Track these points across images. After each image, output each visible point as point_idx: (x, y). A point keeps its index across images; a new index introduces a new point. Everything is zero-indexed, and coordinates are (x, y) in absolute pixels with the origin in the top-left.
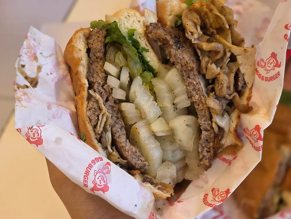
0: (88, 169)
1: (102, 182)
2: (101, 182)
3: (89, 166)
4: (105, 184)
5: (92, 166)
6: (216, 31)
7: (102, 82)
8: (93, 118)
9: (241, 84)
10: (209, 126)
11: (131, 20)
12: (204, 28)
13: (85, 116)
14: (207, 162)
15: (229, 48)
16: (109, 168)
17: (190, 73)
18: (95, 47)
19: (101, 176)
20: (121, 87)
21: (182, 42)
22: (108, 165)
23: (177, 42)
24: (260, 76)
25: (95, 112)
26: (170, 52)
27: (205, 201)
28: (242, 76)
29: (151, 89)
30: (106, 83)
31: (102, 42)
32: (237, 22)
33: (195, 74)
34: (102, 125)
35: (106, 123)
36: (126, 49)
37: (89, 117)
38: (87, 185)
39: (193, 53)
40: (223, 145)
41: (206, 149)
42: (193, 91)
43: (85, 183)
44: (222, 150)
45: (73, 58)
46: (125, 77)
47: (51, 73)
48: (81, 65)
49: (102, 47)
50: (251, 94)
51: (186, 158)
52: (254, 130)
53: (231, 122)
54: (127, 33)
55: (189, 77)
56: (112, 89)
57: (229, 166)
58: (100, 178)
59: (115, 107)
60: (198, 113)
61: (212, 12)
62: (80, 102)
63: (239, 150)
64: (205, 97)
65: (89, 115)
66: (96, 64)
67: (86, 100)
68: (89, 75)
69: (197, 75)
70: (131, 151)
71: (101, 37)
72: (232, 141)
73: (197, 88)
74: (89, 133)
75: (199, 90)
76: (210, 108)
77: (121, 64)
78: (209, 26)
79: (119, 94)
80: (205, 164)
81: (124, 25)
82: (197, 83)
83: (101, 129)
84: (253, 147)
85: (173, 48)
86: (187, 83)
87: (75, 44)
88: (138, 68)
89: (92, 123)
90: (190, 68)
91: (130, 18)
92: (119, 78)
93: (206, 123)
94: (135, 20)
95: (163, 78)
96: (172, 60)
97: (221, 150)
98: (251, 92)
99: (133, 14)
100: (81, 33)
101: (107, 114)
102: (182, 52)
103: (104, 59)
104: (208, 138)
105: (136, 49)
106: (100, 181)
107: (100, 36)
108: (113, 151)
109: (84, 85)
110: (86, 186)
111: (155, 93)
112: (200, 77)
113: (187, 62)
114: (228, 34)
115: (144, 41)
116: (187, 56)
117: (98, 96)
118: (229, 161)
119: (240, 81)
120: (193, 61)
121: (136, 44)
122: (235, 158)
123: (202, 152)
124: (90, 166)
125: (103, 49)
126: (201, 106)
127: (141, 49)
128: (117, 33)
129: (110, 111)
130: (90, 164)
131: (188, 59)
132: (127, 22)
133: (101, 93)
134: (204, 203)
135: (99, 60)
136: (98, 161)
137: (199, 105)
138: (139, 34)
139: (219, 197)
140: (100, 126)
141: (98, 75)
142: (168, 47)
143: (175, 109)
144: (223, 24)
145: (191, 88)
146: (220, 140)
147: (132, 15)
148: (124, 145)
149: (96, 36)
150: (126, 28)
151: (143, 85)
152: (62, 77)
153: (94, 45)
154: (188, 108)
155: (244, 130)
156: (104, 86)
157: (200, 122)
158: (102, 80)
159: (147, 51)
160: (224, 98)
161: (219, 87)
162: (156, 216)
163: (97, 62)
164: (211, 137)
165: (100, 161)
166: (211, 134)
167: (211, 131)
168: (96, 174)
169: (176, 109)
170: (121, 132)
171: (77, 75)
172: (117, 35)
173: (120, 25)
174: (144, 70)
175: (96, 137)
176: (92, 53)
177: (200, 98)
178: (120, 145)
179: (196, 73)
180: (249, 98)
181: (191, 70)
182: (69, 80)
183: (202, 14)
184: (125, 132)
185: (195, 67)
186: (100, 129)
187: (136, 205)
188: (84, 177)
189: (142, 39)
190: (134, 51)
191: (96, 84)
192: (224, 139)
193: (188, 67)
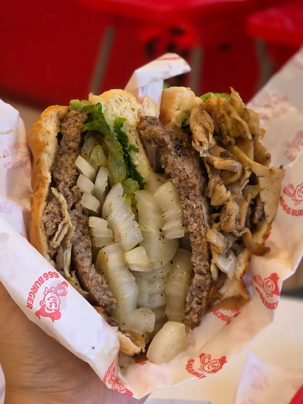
0: (37, 284)
1: (53, 305)
2: (51, 305)
3: (39, 279)
4: (57, 308)
5: (44, 281)
6: (235, 141)
7: (70, 181)
8: (50, 225)
9: (259, 216)
10: (205, 269)
11: (123, 105)
12: (218, 135)
13: (39, 220)
14: (194, 318)
15: (250, 165)
16: (65, 289)
17: (190, 191)
18: (69, 134)
19: (53, 297)
20: (95, 193)
21: (185, 148)
22: (64, 285)
23: (178, 147)
24: (285, 207)
25: (54, 218)
26: (166, 159)
27: (189, 368)
28: (261, 204)
29: (133, 204)
30: (75, 184)
31: (79, 128)
32: (264, 131)
33: (196, 194)
34: (61, 238)
35: (66, 236)
36: (108, 144)
37: (44, 224)
38: (32, 305)
39: (198, 165)
40: (222, 295)
41: (196, 299)
42: (191, 216)
43: (29, 302)
44: (220, 303)
45: (37, 141)
46: (102, 181)
47: (5, 156)
48: (46, 152)
49: (79, 135)
50: (269, 231)
51: (167, 307)
52: (269, 279)
53: (238, 265)
54: (114, 122)
55: (188, 197)
56: (82, 194)
57: (227, 325)
58: (51, 299)
59: (83, 219)
60: (192, 248)
61: (230, 116)
62: (36, 202)
63: (243, 305)
64: (205, 227)
65: (45, 220)
66: (67, 156)
67: (44, 199)
68: (55, 169)
69: (199, 196)
70: (96, 280)
71: (79, 122)
72: (235, 291)
73: (196, 214)
74: (41, 245)
75: (199, 217)
76: (211, 244)
77: (98, 162)
78: (225, 133)
79: (91, 203)
80: (192, 320)
81: (112, 111)
82: (198, 207)
83: (58, 243)
84: (263, 302)
85: (171, 155)
86: (183, 205)
87: (44, 124)
88: (120, 172)
89: (47, 232)
90: (190, 185)
91: (121, 103)
92: (94, 180)
93: (202, 263)
94: (128, 107)
95: (152, 192)
96: (167, 170)
97: (218, 302)
98: (270, 228)
99: (127, 99)
100: (55, 111)
101: (69, 225)
102: (183, 161)
103: (79, 151)
104: (201, 284)
105: (121, 145)
106: (51, 303)
107: (79, 120)
108: (72, 276)
109: (45, 180)
110: (30, 306)
111: (137, 211)
112: (203, 199)
113: (188, 176)
114: (250, 147)
115: (135, 136)
116: (189, 168)
117: (62, 198)
118: (227, 318)
119: (258, 211)
120: (196, 175)
121: (123, 139)
122: (236, 315)
123: (191, 302)
124: (40, 281)
125: (79, 138)
126: (198, 239)
127: (129, 146)
128: (100, 119)
129: (75, 222)
130: (41, 277)
131: (190, 171)
132: (117, 108)
133: (67, 196)
134: (188, 371)
135: (72, 151)
136: (53, 277)
137: (196, 237)
138: (129, 126)
139: (210, 366)
140: (57, 239)
141: (67, 171)
142: (165, 152)
143: (162, 236)
144: (244, 132)
145: (188, 213)
146: (220, 288)
147: (125, 99)
148: (87, 271)
149: (73, 120)
150: (113, 116)
151: (124, 197)
152: (19, 163)
153: (68, 131)
154: (180, 239)
155: (255, 277)
156: (72, 187)
157: (194, 261)
158: (71, 178)
159: (137, 151)
160: (231, 234)
161: (225, 219)
162: (117, 373)
163: (68, 153)
164: (206, 284)
165: (55, 277)
166: (207, 279)
167: (207, 276)
168: (46, 292)
169: (163, 238)
170: (85, 253)
171: (38, 164)
172: (99, 122)
173: (106, 110)
174: (128, 177)
175: (49, 252)
176: (64, 141)
177: (199, 228)
178: (81, 270)
179: (198, 193)
180: (266, 236)
181: (192, 188)
182: (29, 169)
183: (218, 116)
184: (90, 254)
185: (198, 184)
186: (56, 242)
187: (93, 348)
188: (30, 294)
189: (133, 133)
190: (119, 147)
191: (63, 183)
192: (225, 287)
193: (188, 183)
